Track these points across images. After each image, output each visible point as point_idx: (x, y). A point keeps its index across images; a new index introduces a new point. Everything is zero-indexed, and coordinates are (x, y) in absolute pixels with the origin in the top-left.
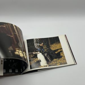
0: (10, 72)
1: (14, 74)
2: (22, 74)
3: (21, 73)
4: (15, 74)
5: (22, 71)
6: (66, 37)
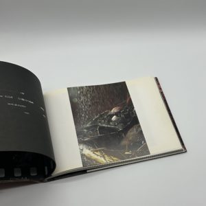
0: (16, 175)
1: (26, 179)
2: (46, 179)
3: (45, 177)
4: (28, 180)
5: (46, 173)
6: (158, 84)
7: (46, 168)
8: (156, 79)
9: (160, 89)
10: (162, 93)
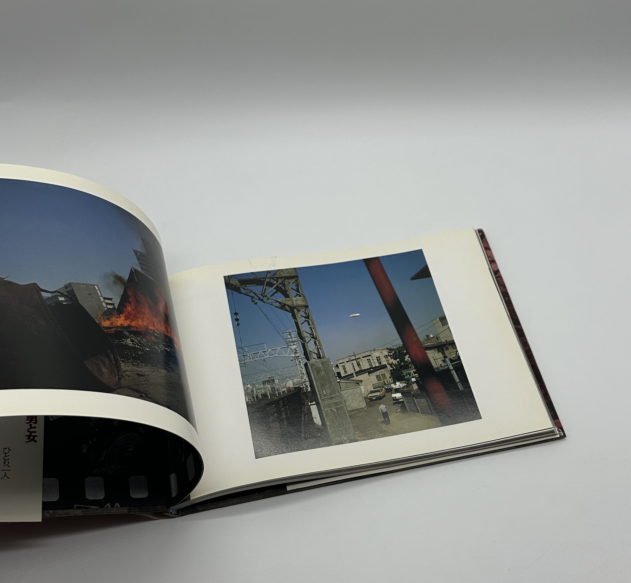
5: (174, 492)
6: (487, 248)
7: (173, 477)
8: (481, 235)
9: (492, 261)
10: (497, 274)
